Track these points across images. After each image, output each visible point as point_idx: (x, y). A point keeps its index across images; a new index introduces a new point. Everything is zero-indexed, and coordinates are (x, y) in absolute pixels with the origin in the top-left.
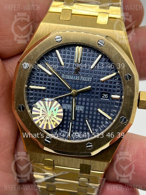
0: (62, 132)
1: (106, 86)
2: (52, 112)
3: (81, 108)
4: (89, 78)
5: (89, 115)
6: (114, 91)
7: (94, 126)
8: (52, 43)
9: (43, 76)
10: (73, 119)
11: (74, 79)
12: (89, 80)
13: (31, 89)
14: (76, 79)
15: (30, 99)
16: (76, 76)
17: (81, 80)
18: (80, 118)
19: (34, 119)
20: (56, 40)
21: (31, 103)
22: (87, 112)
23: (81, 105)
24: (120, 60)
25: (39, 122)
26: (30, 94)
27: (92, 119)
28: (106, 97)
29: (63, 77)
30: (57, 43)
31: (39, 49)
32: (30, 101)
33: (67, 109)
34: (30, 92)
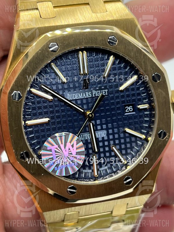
0: (85, 172)
1: (128, 96)
2: (69, 149)
3: (103, 133)
4: (104, 91)
5: (114, 139)
6: (139, 100)
7: (124, 152)
8: (46, 55)
9: (40, 103)
10: (96, 150)
11: (84, 97)
12: (104, 94)
13: (29, 126)
14: (87, 97)
15: (31, 139)
16: (86, 93)
17: (94, 96)
18: (104, 146)
19: (46, 165)
20: (51, 49)
21: (33, 145)
22: (111, 137)
23: (102, 129)
24: (142, 57)
25: (54, 169)
26: (29, 133)
27: (120, 144)
28: (131, 109)
29: (69, 98)
30: (53, 54)
31: (29, 68)
32: (31, 142)
33: (85, 140)
34: (28, 131)
